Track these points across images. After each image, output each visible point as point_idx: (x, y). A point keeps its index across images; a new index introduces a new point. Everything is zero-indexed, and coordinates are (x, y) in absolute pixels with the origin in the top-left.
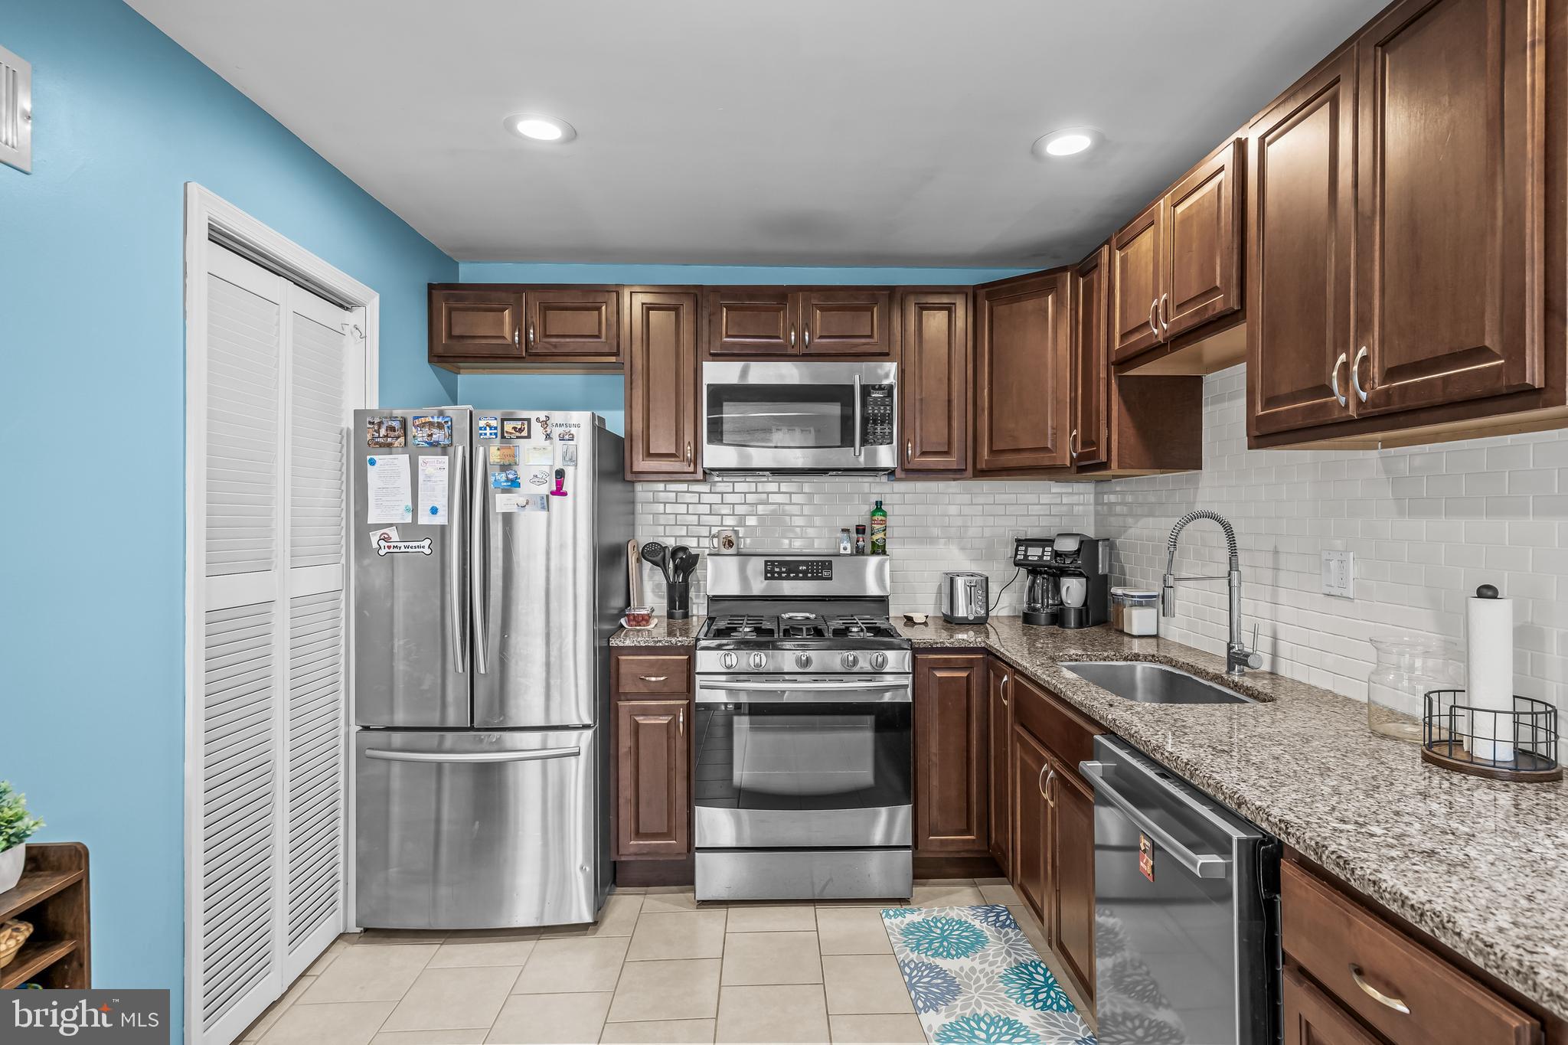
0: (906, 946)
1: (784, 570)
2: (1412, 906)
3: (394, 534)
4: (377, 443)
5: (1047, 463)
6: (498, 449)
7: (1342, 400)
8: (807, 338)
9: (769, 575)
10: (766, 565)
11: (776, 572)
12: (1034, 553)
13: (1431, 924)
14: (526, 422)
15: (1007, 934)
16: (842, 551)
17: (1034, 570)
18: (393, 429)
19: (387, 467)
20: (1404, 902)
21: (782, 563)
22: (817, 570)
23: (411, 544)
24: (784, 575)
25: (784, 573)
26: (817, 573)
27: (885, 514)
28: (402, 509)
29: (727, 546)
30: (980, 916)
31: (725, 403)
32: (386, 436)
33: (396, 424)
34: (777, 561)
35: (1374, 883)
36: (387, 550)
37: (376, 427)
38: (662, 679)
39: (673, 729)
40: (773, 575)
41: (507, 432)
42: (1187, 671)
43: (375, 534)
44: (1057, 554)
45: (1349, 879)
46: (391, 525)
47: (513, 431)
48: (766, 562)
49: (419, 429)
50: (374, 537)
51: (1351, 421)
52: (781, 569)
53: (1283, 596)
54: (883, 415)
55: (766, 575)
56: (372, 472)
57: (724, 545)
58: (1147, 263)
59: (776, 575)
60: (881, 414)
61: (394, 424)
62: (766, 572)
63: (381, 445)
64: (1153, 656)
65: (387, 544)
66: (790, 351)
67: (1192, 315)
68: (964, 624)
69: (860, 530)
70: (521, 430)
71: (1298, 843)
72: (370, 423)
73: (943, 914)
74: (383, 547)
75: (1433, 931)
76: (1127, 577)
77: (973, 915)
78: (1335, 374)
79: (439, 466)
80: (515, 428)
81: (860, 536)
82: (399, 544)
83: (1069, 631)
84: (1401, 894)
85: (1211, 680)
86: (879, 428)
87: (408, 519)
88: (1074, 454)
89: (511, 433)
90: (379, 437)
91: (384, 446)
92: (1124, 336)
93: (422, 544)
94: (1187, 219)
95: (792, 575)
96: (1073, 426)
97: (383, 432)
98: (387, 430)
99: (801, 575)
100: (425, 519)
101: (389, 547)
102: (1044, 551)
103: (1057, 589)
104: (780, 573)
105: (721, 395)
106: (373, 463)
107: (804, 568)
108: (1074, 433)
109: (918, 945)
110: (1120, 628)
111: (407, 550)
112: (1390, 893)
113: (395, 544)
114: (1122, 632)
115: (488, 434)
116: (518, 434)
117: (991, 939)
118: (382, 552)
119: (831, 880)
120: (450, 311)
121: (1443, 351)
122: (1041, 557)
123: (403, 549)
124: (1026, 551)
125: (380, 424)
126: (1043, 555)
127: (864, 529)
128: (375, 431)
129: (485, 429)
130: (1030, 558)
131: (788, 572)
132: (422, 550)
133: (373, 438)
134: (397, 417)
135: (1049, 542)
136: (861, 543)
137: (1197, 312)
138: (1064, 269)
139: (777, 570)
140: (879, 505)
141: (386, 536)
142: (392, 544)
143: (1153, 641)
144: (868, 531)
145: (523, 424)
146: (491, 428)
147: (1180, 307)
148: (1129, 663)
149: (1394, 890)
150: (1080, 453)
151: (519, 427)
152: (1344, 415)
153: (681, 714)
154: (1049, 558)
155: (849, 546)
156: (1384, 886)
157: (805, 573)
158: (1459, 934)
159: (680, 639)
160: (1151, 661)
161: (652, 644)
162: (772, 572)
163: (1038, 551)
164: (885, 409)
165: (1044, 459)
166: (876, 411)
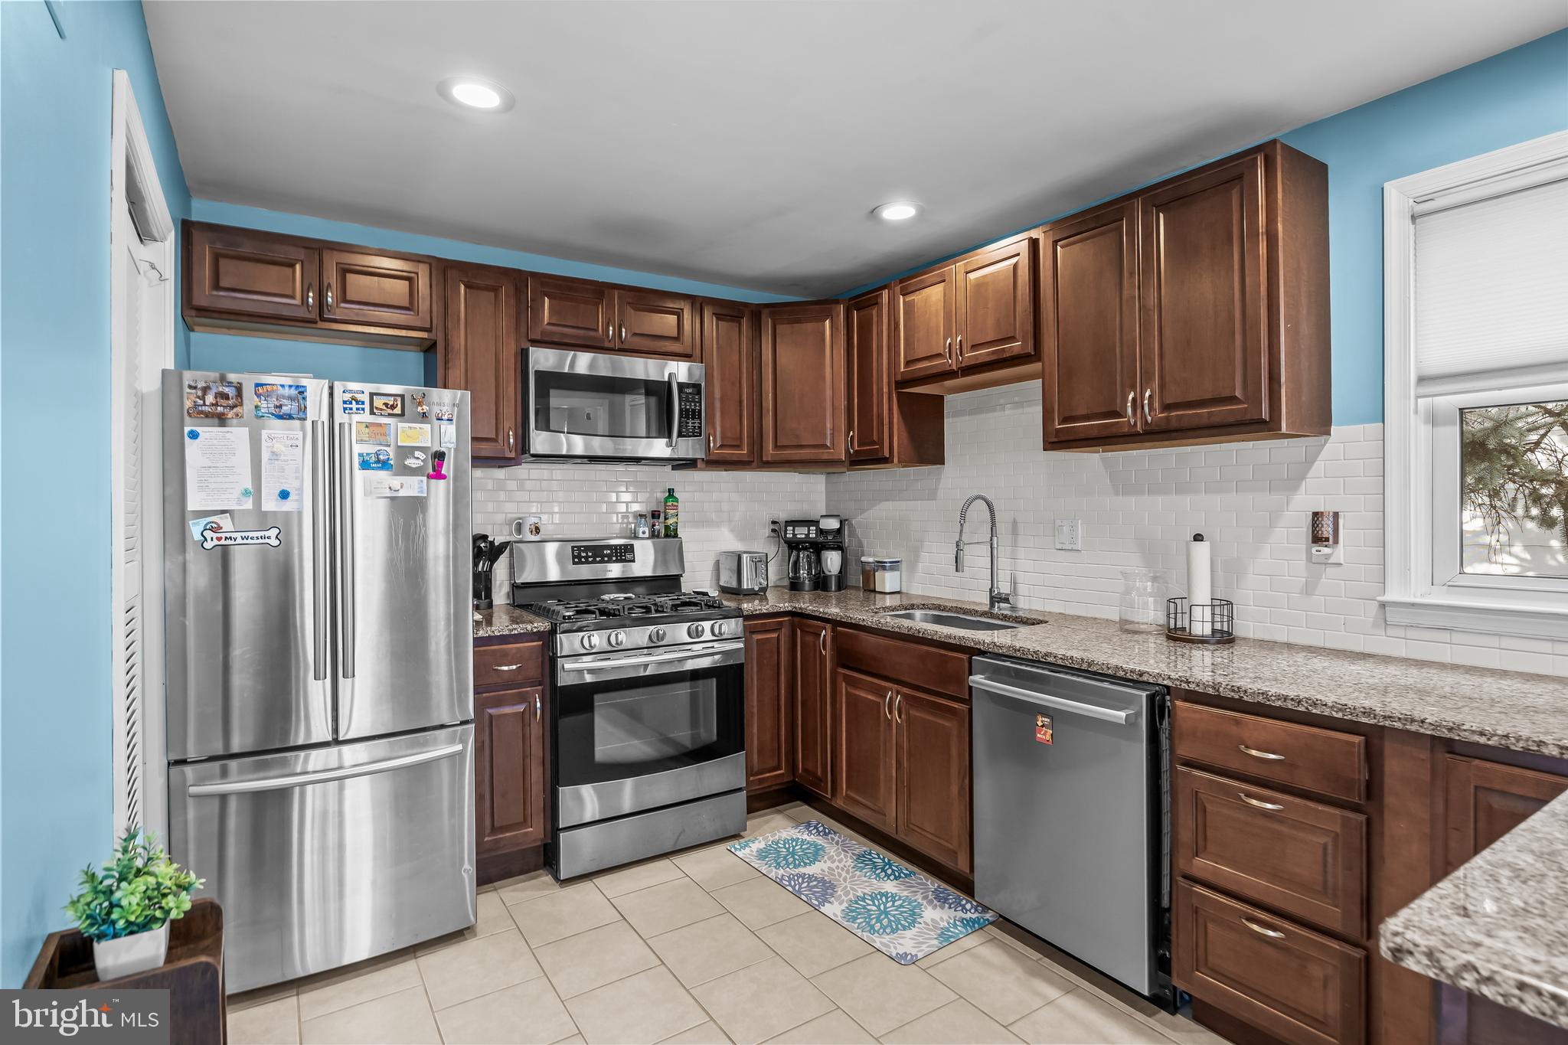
0: (770, 867)
1: (590, 554)
2: (1292, 699)
3: (226, 523)
4: (202, 412)
5: (825, 457)
6: (367, 427)
7: (1132, 421)
8: (624, 334)
9: (576, 560)
10: (573, 551)
11: (583, 557)
12: (801, 532)
13: (1306, 705)
14: (399, 399)
15: (833, 839)
16: (641, 535)
17: (794, 545)
18: (226, 397)
19: (215, 442)
20: (1286, 698)
21: (587, 548)
22: (621, 553)
23: (251, 534)
24: (590, 559)
25: (590, 557)
26: (621, 556)
27: (677, 500)
28: (237, 493)
29: (534, 532)
30: (804, 832)
31: (552, 392)
32: (216, 405)
33: (230, 391)
34: (582, 546)
35: (1263, 693)
36: (216, 542)
37: (200, 393)
38: (514, 667)
39: (527, 717)
40: (580, 559)
41: (376, 408)
42: (955, 612)
43: (198, 524)
44: (821, 532)
45: (1243, 697)
46: (223, 512)
47: (385, 408)
48: (573, 547)
49: (263, 398)
50: (195, 529)
51: (1138, 434)
52: (587, 554)
53: (1021, 553)
54: (694, 411)
55: (573, 560)
56: (192, 448)
57: (532, 532)
58: (937, 310)
59: (583, 560)
60: (692, 410)
61: (227, 390)
62: (574, 557)
63: (207, 415)
64: (924, 605)
65: (215, 535)
66: (607, 345)
67: (988, 354)
68: (751, 594)
69: (655, 515)
70: (393, 407)
71: (1198, 686)
72: (190, 387)
73: (777, 837)
74: (209, 539)
75: (1307, 708)
76: (865, 549)
77: (799, 832)
78: (1129, 404)
79: (290, 443)
80: (386, 405)
81: (655, 520)
82: (234, 535)
83: (832, 594)
84: (1283, 695)
85: (980, 616)
86: (690, 422)
87: (248, 504)
88: (852, 451)
89: (381, 410)
90: (204, 405)
91: (213, 417)
92: (908, 363)
93: (267, 534)
94: (980, 285)
95: (598, 559)
96: (850, 427)
97: (210, 398)
98: (216, 398)
99: (606, 559)
100: (270, 504)
101: (219, 539)
102: (809, 530)
103: (819, 560)
104: (587, 557)
105: (550, 381)
106: (194, 435)
107: (609, 552)
108: (851, 433)
109: (779, 864)
110: (872, 587)
111: (245, 541)
112: (1275, 696)
113: (228, 535)
114: (874, 591)
115: (354, 409)
116: (390, 411)
117: (826, 845)
118: (208, 545)
119: (684, 831)
120: (216, 258)
121: (1208, 396)
122: (807, 535)
123: (239, 541)
124: (794, 530)
125: (205, 390)
126: (809, 533)
127: (659, 515)
128: (198, 397)
129: (351, 403)
130: (798, 536)
131: (594, 556)
132: (267, 541)
133: (196, 405)
134: (231, 383)
135: (816, 523)
136: (656, 527)
137: (994, 352)
138: (837, 302)
139: (584, 554)
140: (671, 491)
141: (214, 525)
142: (223, 535)
143: (898, 596)
144: (662, 515)
145: (395, 400)
146: (357, 402)
147: (975, 347)
148: (908, 611)
149: (1277, 694)
150: (857, 450)
151: (391, 403)
152: (1133, 430)
153: (538, 700)
154: (814, 536)
155: (647, 530)
156: (1270, 694)
157: (610, 556)
158: (1325, 705)
159: (536, 625)
160: (922, 609)
161: (507, 633)
162: (579, 557)
163: (805, 530)
164: (695, 405)
165: (825, 455)
166: (688, 407)
